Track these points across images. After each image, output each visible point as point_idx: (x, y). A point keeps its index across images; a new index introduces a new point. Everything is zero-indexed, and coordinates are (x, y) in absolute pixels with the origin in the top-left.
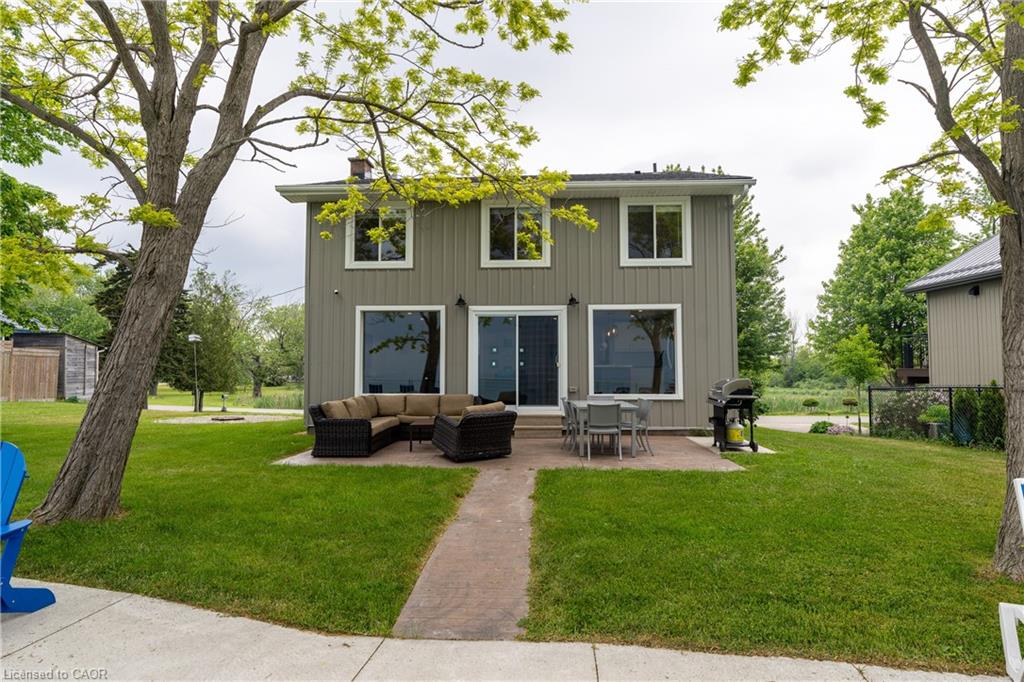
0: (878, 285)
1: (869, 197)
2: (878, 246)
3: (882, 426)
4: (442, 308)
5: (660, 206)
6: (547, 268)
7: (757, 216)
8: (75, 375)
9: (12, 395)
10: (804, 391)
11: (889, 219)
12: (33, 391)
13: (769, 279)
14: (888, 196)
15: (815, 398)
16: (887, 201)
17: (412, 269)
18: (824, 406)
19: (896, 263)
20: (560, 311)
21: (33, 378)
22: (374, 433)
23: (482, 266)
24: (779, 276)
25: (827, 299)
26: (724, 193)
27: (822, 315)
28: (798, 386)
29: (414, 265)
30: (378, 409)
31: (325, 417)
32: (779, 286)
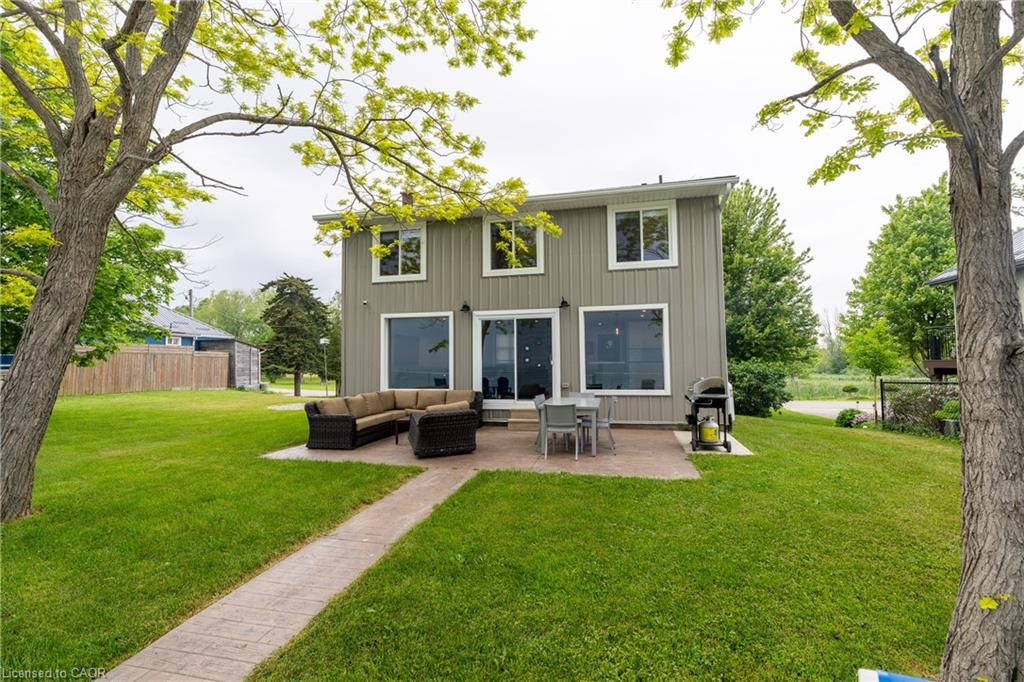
0: (906, 279)
1: (899, 198)
2: (909, 242)
3: (895, 420)
4: (450, 314)
5: (647, 210)
6: (542, 275)
7: (784, 221)
8: (243, 369)
9: (194, 385)
10: (850, 377)
11: (920, 217)
12: (209, 382)
13: (795, 278)
14: (919, 195)
15: (855, 384)
16: (919, 200)
17: (426, 281)
18: (865, 392)
19: (928, 258)
20: (553, 313)
21: (209, 373)
22: (359, 429)
23: (484, 275)
24: (805, 275)
25: (856, 295)
26: (710, 194)
27: (853, 310)
28: (845, 373)
29: (427, 276)
30: (395, 403)
31: (319, 413)
32: (806, 285)
